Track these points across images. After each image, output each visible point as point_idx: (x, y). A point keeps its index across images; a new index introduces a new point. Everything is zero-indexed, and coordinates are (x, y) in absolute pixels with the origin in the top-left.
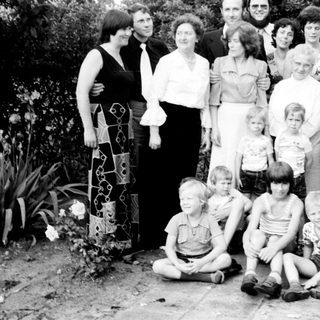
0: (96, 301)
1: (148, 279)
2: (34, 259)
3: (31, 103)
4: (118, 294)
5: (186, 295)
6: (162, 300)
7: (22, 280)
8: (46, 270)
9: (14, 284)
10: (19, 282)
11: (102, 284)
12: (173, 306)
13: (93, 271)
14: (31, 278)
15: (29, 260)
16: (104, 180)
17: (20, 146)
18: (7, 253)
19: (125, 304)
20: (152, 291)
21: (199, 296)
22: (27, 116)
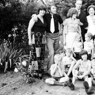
0: (28, 91)
1: (45, 84)
2: (13, 77)
3: (15, 31)
4: (35, 89)
5: (55, 90)
6: (47, 91)
7: (8, 83)
8: (15, 81)
9: (6, 84)
10: (7, 84)
11: (31, 85)
12: (50, 93)
13: (28, 82)
14: (11, 83)
15: (11, 77)
16: (32, 54)
17: (11, 44)
18: (5, 75)
19: (36, 92)
20: (45, 88)
21: (58, 90)
22: (13, 35)
